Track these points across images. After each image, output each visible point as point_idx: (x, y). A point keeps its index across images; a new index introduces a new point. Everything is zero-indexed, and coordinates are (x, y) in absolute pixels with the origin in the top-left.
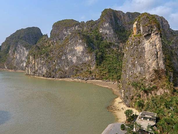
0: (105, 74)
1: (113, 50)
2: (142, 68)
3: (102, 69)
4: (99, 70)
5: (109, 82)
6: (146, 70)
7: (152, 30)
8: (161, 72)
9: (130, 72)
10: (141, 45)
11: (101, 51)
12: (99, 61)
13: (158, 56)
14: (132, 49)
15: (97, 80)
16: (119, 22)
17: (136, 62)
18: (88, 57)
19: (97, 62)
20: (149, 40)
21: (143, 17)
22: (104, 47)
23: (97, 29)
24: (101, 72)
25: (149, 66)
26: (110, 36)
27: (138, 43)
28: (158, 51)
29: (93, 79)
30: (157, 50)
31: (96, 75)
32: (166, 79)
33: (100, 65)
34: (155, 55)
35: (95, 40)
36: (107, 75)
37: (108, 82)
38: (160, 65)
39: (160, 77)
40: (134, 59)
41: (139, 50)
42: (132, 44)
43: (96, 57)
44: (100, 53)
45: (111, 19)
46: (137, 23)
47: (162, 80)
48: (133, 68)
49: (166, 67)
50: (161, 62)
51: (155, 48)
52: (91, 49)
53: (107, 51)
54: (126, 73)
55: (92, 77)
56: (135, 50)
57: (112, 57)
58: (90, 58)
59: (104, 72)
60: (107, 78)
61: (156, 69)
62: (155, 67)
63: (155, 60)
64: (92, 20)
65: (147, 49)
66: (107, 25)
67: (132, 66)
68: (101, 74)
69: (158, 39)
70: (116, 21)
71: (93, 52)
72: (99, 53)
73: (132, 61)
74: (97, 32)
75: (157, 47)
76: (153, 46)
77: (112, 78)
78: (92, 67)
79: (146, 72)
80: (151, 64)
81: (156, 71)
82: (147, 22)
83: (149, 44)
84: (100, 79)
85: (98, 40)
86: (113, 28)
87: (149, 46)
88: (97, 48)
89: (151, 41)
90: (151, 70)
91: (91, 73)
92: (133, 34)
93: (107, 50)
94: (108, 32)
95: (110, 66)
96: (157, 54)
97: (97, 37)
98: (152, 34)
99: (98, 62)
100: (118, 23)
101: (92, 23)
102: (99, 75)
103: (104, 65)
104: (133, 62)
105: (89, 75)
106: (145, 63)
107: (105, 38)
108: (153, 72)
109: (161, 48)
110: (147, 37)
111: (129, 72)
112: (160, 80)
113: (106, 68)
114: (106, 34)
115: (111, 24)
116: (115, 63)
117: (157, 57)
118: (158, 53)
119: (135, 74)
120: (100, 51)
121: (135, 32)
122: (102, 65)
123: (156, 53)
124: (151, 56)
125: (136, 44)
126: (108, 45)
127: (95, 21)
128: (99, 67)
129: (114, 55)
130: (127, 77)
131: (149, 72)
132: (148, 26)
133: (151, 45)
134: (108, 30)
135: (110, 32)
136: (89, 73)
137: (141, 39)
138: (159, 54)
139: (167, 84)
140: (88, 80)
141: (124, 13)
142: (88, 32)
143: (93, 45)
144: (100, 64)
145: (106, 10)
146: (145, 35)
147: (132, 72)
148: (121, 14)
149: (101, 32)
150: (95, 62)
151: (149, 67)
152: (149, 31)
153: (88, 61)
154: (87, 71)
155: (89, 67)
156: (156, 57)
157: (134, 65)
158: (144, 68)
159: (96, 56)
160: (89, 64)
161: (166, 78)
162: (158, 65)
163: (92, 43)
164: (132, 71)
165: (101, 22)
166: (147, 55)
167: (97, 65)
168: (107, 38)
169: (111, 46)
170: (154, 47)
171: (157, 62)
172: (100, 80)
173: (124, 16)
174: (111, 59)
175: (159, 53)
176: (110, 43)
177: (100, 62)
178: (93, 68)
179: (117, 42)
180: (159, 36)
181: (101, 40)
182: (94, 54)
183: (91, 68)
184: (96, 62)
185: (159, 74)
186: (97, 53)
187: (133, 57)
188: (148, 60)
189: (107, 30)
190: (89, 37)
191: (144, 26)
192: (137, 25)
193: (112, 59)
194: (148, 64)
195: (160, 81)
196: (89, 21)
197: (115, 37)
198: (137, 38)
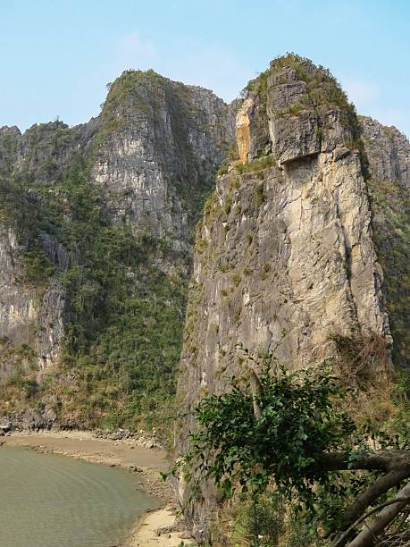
0: (115, 395)
1: (163, 274)
2: (275, 327)
3: (95, 370)
4: (82, 378)
5: (132, 441)
6: (295, 337)
7: (321, 138)
8: (369, 348)
9: (217, 354)
10: (270, 208)
11: (99, 279)
12: (83, 330)
13: (355, 266)
14: (227, 229)
15: (66, 433)
16: (197, 139)
17: (247, 299)
18: (22, 306)
19: (71, 332)
20: (310, 185)
21: (278, 75)
22: (113, 257)
23: (84, 167)
24: (90, 389)
25: (308, 316)
26: (147, 203)
27: (257, 197)
28: (352, 240)
29: (41, 427)
30: (345, 237)
31: (60, 404)
32: (394, 386)
33: (87, 352)
34: (339, 259)
35: (67, 219)
36: (120, 404)
37: (125, 441)
38: (361, 313)
39: (364, 377)
40: (237, 280)
41: (263, 234)
42: (229, 211)
43: (69, 310)
44: (90, 288)
45: (155, 123)
46: (254, 106)
47: (372, 390)
48: (231, 332)
49: (392, 327)
50: (368, 299)
51: (337, 225)
52: (43, 263)
53: (130, 281)
54: (198, 359)
55: (40, 414)
56: (241, 233)
57: (157, 308)
58: (32, 313)
59: (110, 389)
60: (124, 420)
61: (346, 332)
62: (339, 321)
63: (339, 286)
64: (58, 123)
65: (298, 230)
66: (133, 147)
67: (225, 320)
68: (93, 398)
69: (350, 184)
70: (180, 134)
71: (53, 281)
72: (84, 288)
73: (225, 294)
74: (78, 182)
75: (349, 222)
76: (326, 218)
77: (149, 420)
78: (41, 362)
79: (295, 350)
80: (320, 308)
81: (342, 344)
82: (296, 99)
83: (307, 204)
84: (86, 424)
85: (84, 219)
86: (164, 167)
87: (307, 215)
88: (76, 262)
89: (319, 191)
90: (318, 337)
91: (33, 390)
92: (234, 159)
93: (130, 275)
94: (137, 183)
95: (143, 358)
96: (348, 255)
97: (81, 205)
98: (322, 158)
99: (76, 334)
100: (189, 147)
101: (59, 136)
102: (77, 401)
103: (108, 352)
104: (232, 296)
105: (20, 405)
106: (290, 303)
107: (122, 212)
108: (328, 351)
109: (365, 229)
110: (301, 171)
111: (212, 353)
112: (363, 390)
113: (117, 367)
114: (129, 193)
115: (155, 144)
116: (171, 344)
117: (349, 275)
118: (353, 254)
119: (241, 361)
120: (90, 277)
121: (244, 148)
122: (100, 349)
123: (342, 250)
124: (318, 266)
125: (245, 206)
126: (138, 250)
127: (77, 127)
128: (81, 361)
129: (168, 303)
130: (204, 383)
131: (310, 347)
132: (302, 118)
133: (316, 210)
134: (139, 174)
135: (147, 184)
136: (24, 393)
137: (271, 181)
138: (359, 257)
139: (397, 410)
140: (15, 434)
141: (219, 101)
142: (33, 180)
143: (55, 246)
144: (88, 345)
145: (129, 76)
146: (285, 157)
147: (224, 354)
148: (207, 105)
149: (100, 179)
150: (61, 334)
151: (309, 324)
152: (306, 138)
153: (21, 328)
154: (13, 383)
155: (25, 362)
156: (343, 271)
157: (234, 312)
158: (285, 325)
159: (68, 301)
160: (26, 342)
161: (395, 380)
162: (354, 312)
163: (48, 230)
164: (225, 348)
165: (105, 132)
166: (298, 263)
167: (73, 348)
168: (132, 213)
169: (151, 257)
170: (332, 221)
171: (349, 298)
172: (84, 429)
173: (219, 114)
174: (149, 322)
175: (357, 254)
176: (145, 239)
177: (87, 336)
178: (48, 365)
179: (181, 238)
180: (355, 169)
181: (103, 224)
182: (56, 288)
183: (34, 368)
184: (66, 330)
185: (359, 359)
186: (72, 288)
187: (231, 273)
188: (303, 285)
189: (133, 176)
190: (36, 201)
191: (282, 115)
192: (252, 113)
193: (154, 322)
194: (306, 308)
195: (363, 395)
196: (45, 128)
197: (174, 211)
198: (250, 177)
